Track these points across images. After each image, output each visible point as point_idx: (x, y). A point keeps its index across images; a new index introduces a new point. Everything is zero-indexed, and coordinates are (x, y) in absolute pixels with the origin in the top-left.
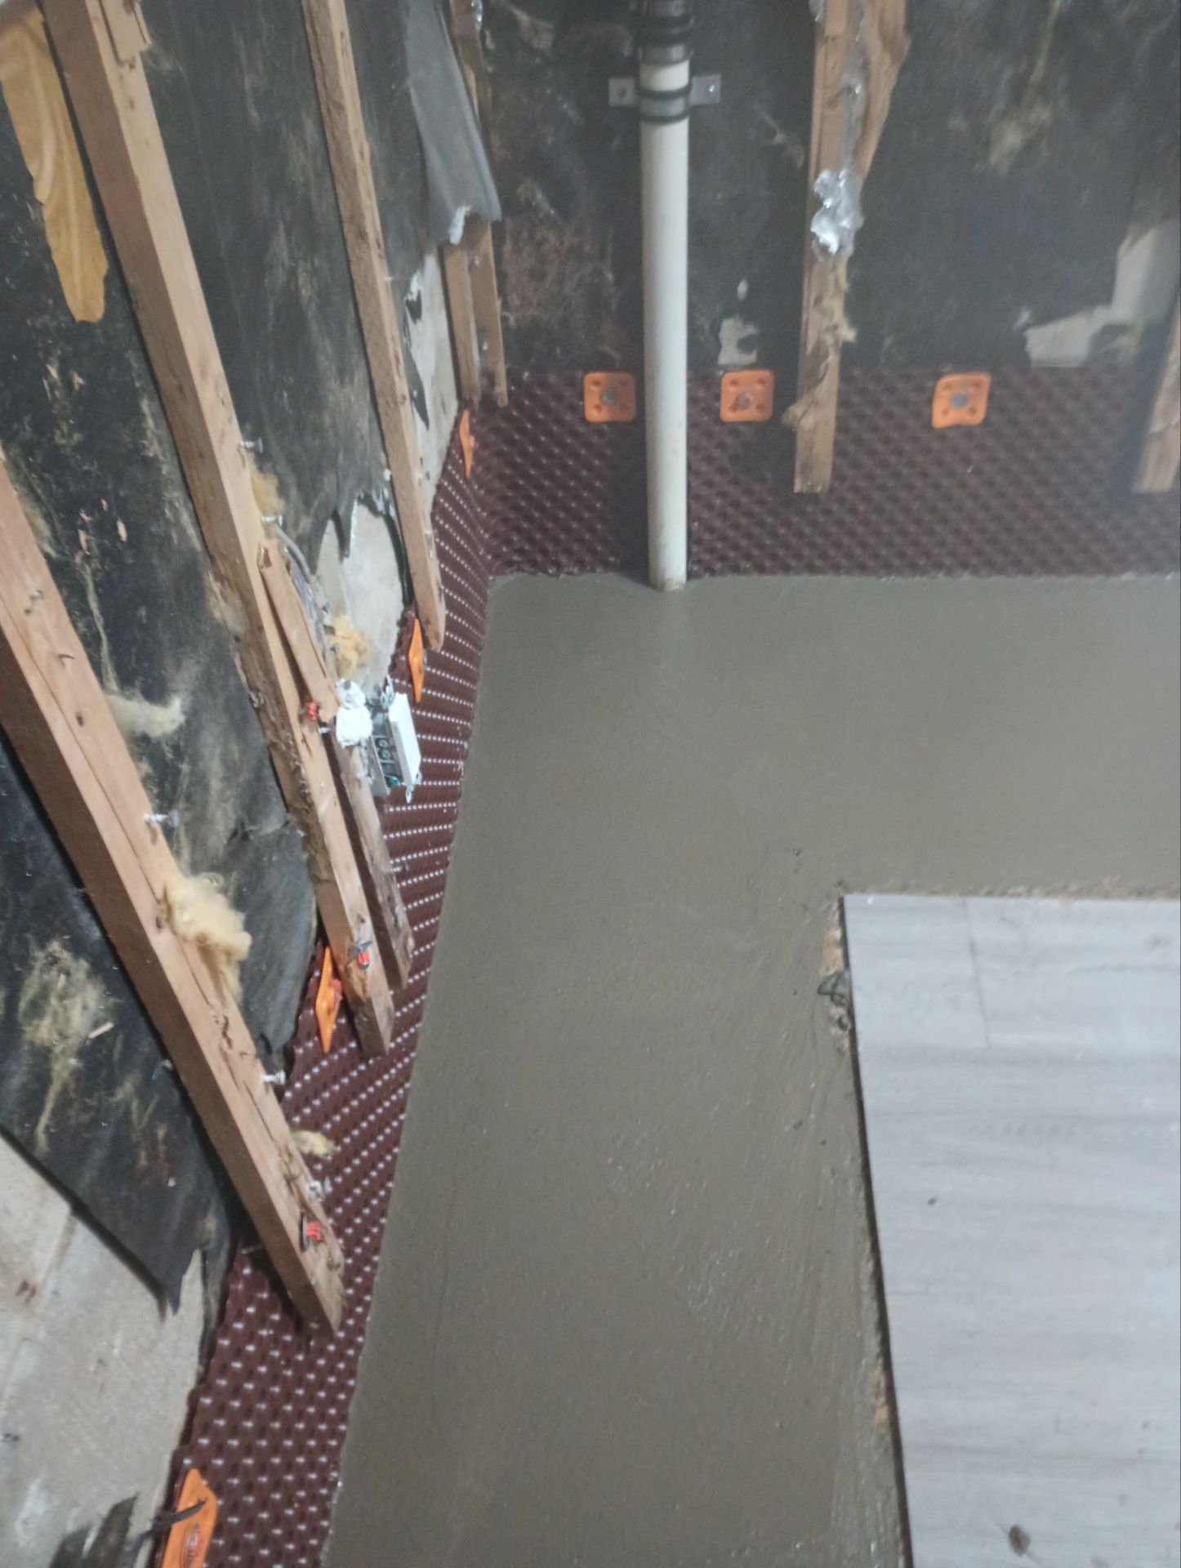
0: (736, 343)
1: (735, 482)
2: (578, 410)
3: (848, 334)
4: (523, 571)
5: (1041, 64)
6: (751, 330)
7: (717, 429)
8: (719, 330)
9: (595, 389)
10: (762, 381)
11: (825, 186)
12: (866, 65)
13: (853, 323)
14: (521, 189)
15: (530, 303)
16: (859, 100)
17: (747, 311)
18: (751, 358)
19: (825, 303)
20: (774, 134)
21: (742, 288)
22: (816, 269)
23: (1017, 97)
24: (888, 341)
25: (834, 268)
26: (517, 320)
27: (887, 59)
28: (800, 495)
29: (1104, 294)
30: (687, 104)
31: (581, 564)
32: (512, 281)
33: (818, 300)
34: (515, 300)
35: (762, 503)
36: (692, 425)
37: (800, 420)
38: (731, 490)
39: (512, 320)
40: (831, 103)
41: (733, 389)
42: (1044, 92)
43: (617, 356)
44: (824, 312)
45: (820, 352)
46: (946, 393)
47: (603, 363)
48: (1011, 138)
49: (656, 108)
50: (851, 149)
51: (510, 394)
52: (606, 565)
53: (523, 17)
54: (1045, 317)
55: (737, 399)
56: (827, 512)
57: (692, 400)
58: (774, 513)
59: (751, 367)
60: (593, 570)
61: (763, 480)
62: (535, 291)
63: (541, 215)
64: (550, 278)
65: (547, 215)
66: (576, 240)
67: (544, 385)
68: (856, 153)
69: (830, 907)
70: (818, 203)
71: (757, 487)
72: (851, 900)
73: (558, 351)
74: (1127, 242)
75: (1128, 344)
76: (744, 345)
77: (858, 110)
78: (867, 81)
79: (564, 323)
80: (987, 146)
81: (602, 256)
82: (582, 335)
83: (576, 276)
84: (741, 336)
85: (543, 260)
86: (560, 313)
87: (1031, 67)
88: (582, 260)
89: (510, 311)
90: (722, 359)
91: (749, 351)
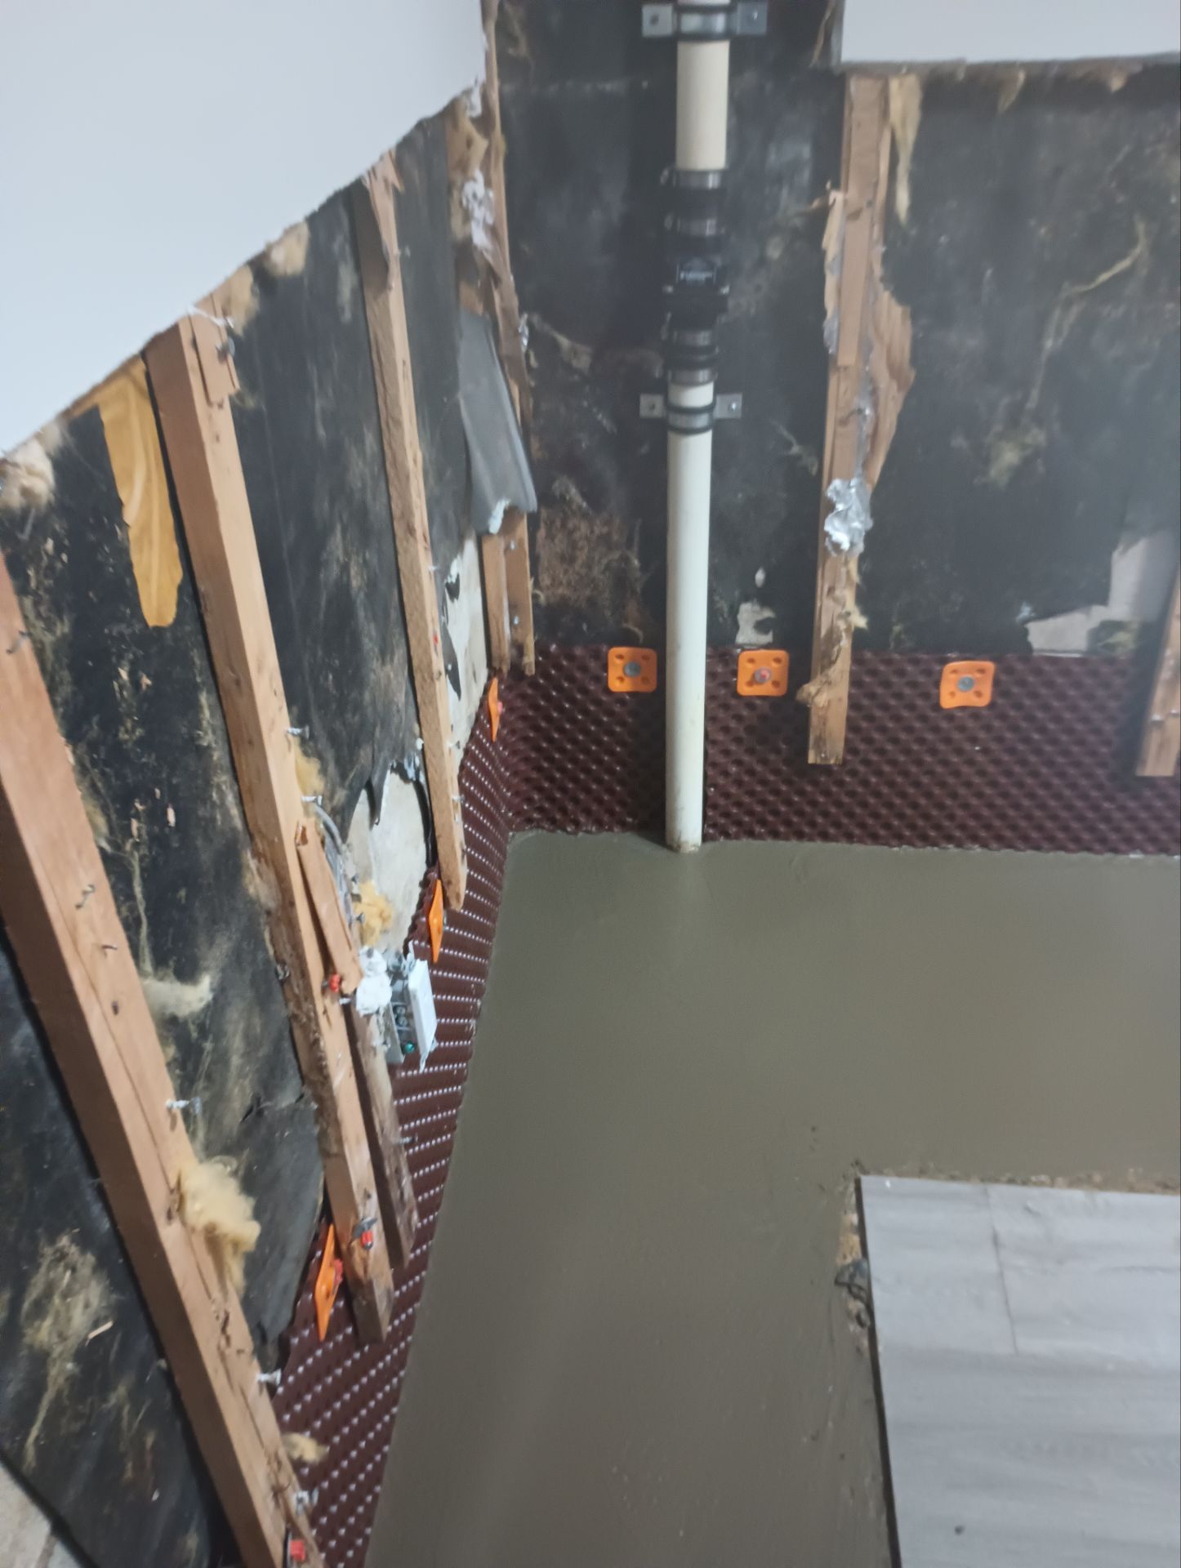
0: (752, 625)
1: (751, 751)
2: (602, 681)
3: (860, 621)
4: (543, 828)
5: (1035, 394)
6: (768, 614)
7: (733, 702)
8: (737, 612)
9: (618, 662)
10: (778, 660)
11: (837, 493)
12: (874, 392)
13: (864, 612)
14: (556, 484)
15: (561, 583)
16: (869, 419)
17: (763, 597)
18: (768, 638)
19: (838, 593)
20: (789, 445)
21: (760, 576)
22: (828, 564)
23: (1014, 421)
24: (897, 628)
25: (846, 563)
26: (547, 598)
27: (895, 386)
28: (814, 766)
29: (1101, 595)
30: (711, 417)
31: (600, 824)
32: (544, 562)
33: (831, 590)
34: (546, 580)
35: (777, 772)
36: (710, 697)
37: (813, 698)
38: (746, 758)
39: (542, 598)
40: (843, 422)
41: (750, 666)
42: (1039, 419)
43: (640, 633)
44: (836, 600)
45: (833, 637)
46: (953, 676)
47: (627, 640)
48: (1009, 456)
49: (681, 421)
50: (861, 462)
51: (537, 663)
52: (624, 826)
53: (564, 342)
54: (1044, 613)
55: (753, 676)
56: (841, 783)
57: (711, 675)
58: (788, 782)
59: (767, 647)
60: (610, 829)
61: (778, 751)
62: (566, 572)
63: (574, 507)
64: (579, 562)
65: (580, 507)
66: (605, 530)
67: (571, 658)
68: (866, 465)
69: (846, 1188)
70: (831, 507)
71: (772, 757)
72: (867, 1182)
73: (585, 627)
74: (1121, 548)
75: (1125, 640)
76: (761, 627)
77: (867, 428)
78: (875, 406)
79: (592, 602)
80: (987, 461)
81: (629, 544)
82: (608, 613)
83: (605, 561)
84: (760, 618)
85: (573, 545)
86: (588, 592)
87: (1026, 398)
88: (610, 547)
89: (541, 589)
90: (741, 639)
91: (766, 632)
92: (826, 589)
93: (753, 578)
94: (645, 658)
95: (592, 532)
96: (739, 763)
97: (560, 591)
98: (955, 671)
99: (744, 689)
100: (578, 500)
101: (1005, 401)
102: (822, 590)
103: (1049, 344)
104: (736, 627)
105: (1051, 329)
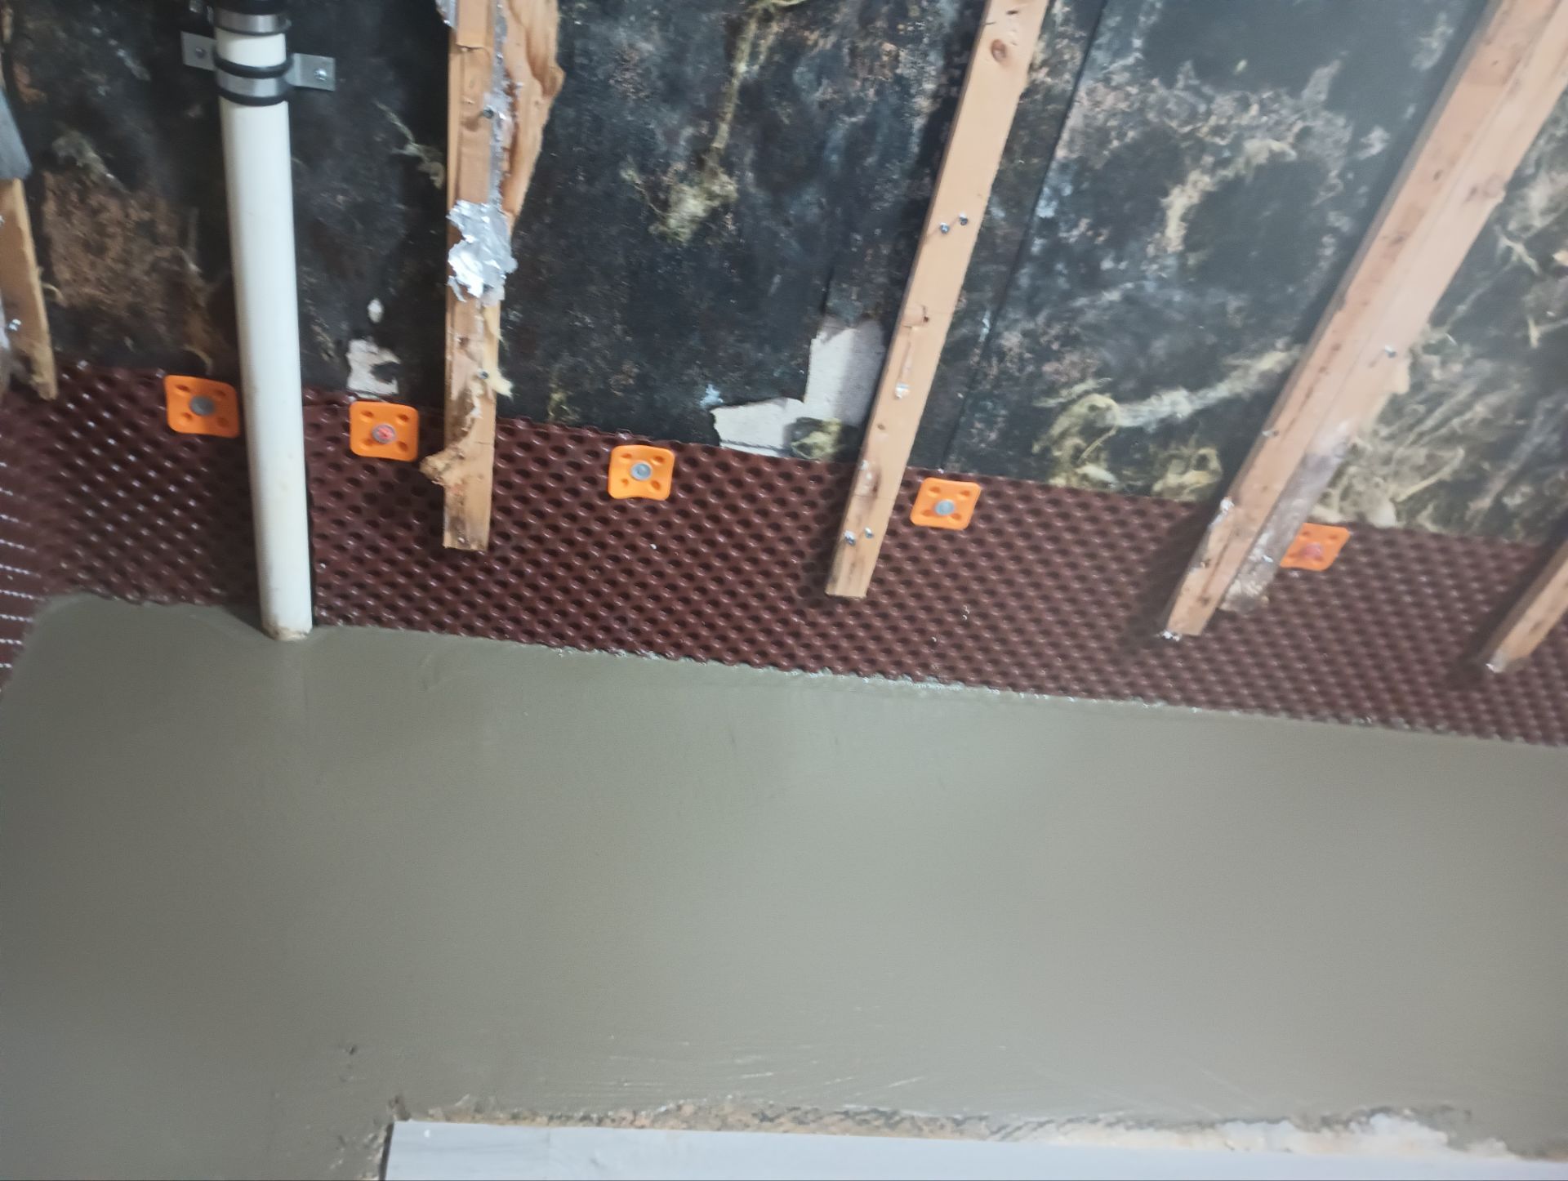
0: (370, 368)
1: (374, 524)
2: (160, 418)
3: (505, 387)
4: (94, 592)
5: (724, 128)
6: (388, 357)
7: (347, 461)
8: (347, 350)
9: (182, 394)
10: (404, 418)
11: (464, 218)
12: (510, 91)
13: (508, 374)
14: (61, 142)
15: (87, 280)
16: (505, 127)
17: (382, 336)
18: (391, 388)
19: (472, 347)
20: (402, 141)
21: (375, 309)
22: (458, 309)
23: (699, 160)
24: (556, 397)
25: (482, 310)
26: (69, 297)
27: (538, 86)
28: (452, 550)
29: (796, 388)
30: (283, 84)
31: (174, 592)
32: (59, 247)
33: (464, 342)
34: (63, 272)
35: (408, 551)
36: (312, 455)
37: (440, 473)
38: (367, 532)
39: (60, 295)
40: (471, 124)
41: (366, 419)
42: (729, 166)
43: (208, 361)
44: (471, 356)
45: (465, 404)
46: (626, 461)
47: (192, 367)
48: (691, 205)
49: (234, 84)
50: (497, 182)
51: (61, 384)
52: (209, 598)
54: (735, 400)
55: (372, 434)
56: (489, 571)
57: (311, 427)
58: (424, 565)
59: (390, 399)
60: (190, 601)
61: (408, 527)
62: (93, 265)
63: (94, 177)
64: (112, 254)
65: (104, 179)
66: (146, 216)
67: (110, 382)
68: (503, 188)
69: (375, 1138)
70: (459, 237)
71: (401, 533)
73: (129, 343)
75: (823, 443)
76: (381, 372)
77: (504, 139)
78: (513, 108)
79: (135, 311)
80: (665, 205)
81: (183, 240)
82: (162, 329)
83: (149, 258)
84: (378, 361)
85: (101, 229)
86: (128, 297)
87: (714, 130)
88: (156, 240)
89: (57, 285)
90: (354, 384)
91: (388, 380)
92: (457, 340)
93: (367, 312)
94: (221, 393)
95: (127, 216)
96: (358, 537)
97: (88, 290)
98: (627, 456)
99: (360, 448)
100: (100, 168)
101: (688, 131)
102: (453, 340)
103: (742, 67)
104: (347, 369)
105: (745, 47)
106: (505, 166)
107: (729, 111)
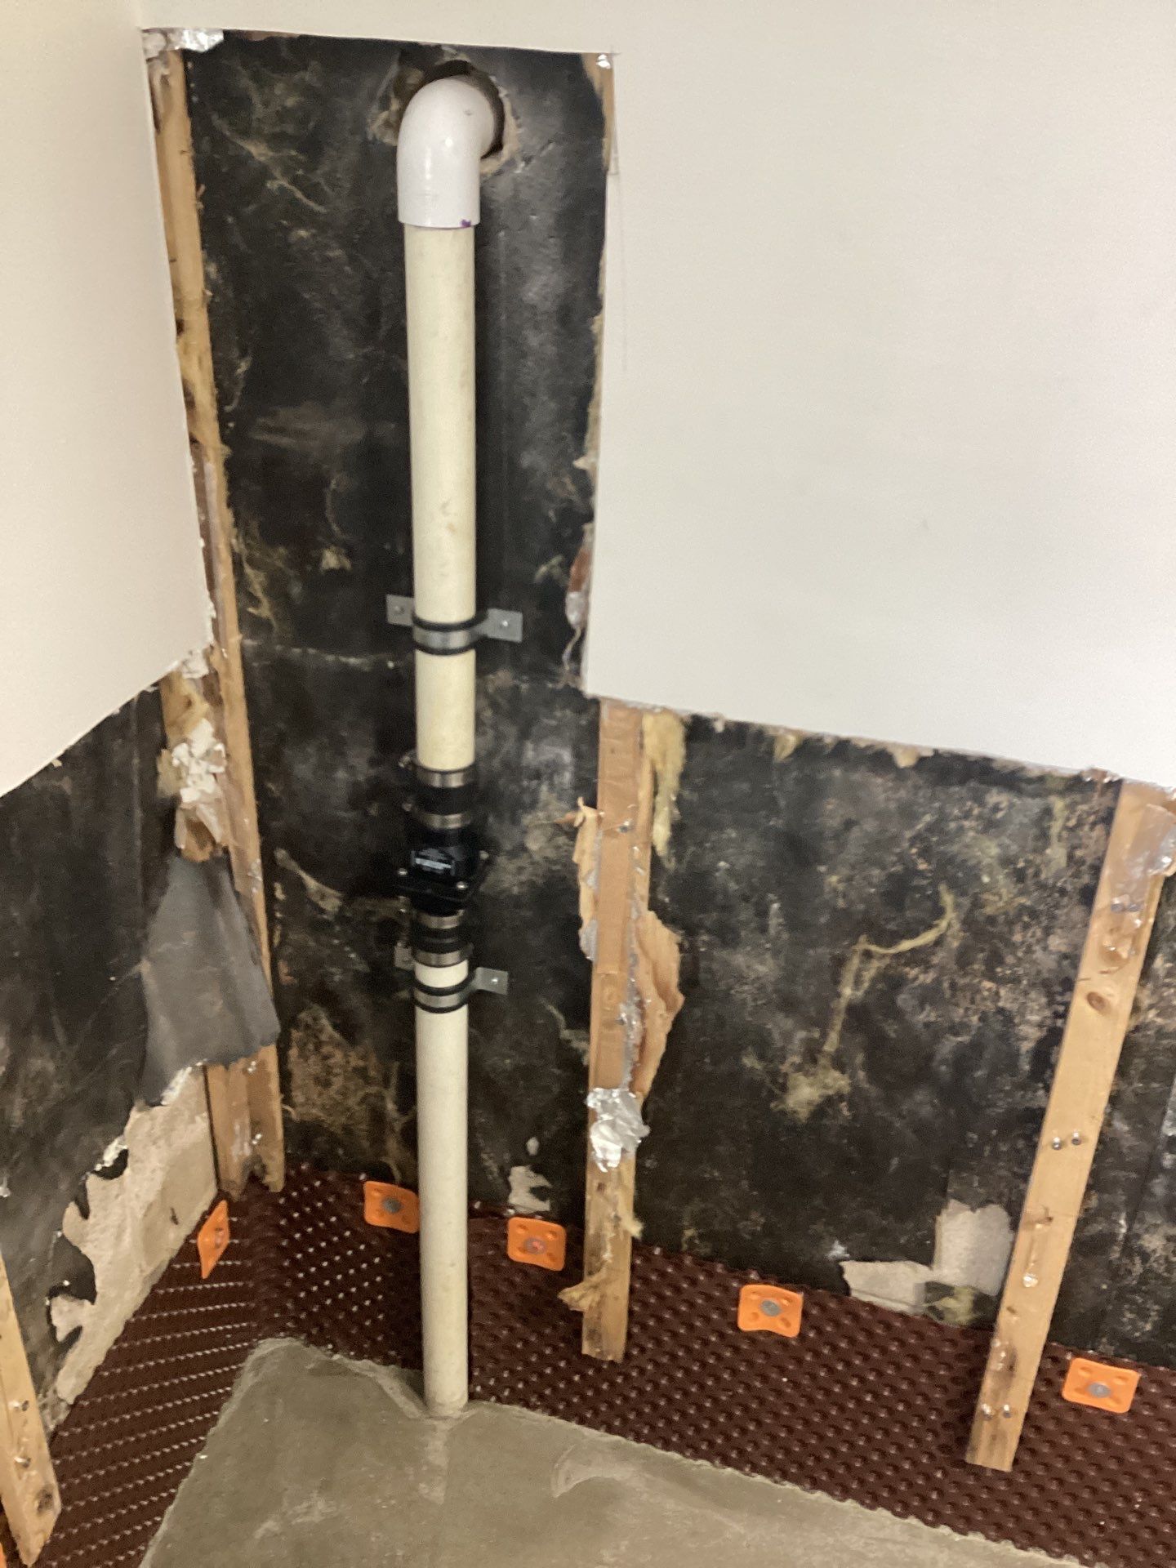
0: (528, 1189)
1: (524, 1320)
3: (634, 1228)
4: (298, 1339)
5: (833, 1037)
6: (541, 1181)
7: (504, 1265)
8: (509, 1174)
9: (377, 1194)
11: (601, 1101)
13: (641, 1218)
14: (305, 1013)
15: (314, 1104)
16: (636, 1031)
17: (537, 1165)
18: (545, 1206)
19: (608, 1191)
20: (560, 1029)
21: (533, 1145)
24: (689, 1233)
26: (298, 1116)
27: (662, 1005)
28: (589, 1358)
29: (926, 1254)
30: (464, 995)
31: (359, 1349)
32: (296, 1080)
34: (298, 1097)
35: (553, 1347)
36: (474, 1255)
38: (519, 1326)
39: (293, 1114)
40: (608, 1026)
42: (839, 1063)
43: (396, 1171)
44: (607, 1199)
46: (754, 1298)
47: (386, 1176)
48: (808, 1091)
50: (630, 1067)
53: (311, 883)
54: (862, 1256)
55: (526, 1243)
57: (473, 1234)
58: (566, 1360)
59: (545, 1216)
60: (371, 1359)
62: (320, 1094)
63: (326, 1036)
64: (335, 1088)
65: (333, 1038)
66: (361, 1063)
68: (635, 1072)
70: (595, 1116)
71: (547, 1331)
73: (340, 1152)
74: (947, 1211)
75: (959, 1310)
76: (538, 1192)
77: (635, 1038)
78: (643, 1016)
79: (347, 1129)
80: (784, 1088)
81: (386, 1082)
83: (361, 1094)
84: (534, 1184)
85: (329, 1070)
86: (343, 1119)
87: (824, 1035)
88: (368, 1081)
89: (293, 1106)
90: (513, 1199)
92: (595, 1184)
93: (525, 1147)
94: (403, 1197)
95: (348, 1062)
97: (314, 1111)
98: (756, 1293)
99: (516, 1254)
100: (329, 1029)
101: (801, 1034)
102: (591, 1185)
103: (847, 991)
104: (508, 1188)
105: (848, 977)
106: (636, 1058)
107: (838, 1023)
